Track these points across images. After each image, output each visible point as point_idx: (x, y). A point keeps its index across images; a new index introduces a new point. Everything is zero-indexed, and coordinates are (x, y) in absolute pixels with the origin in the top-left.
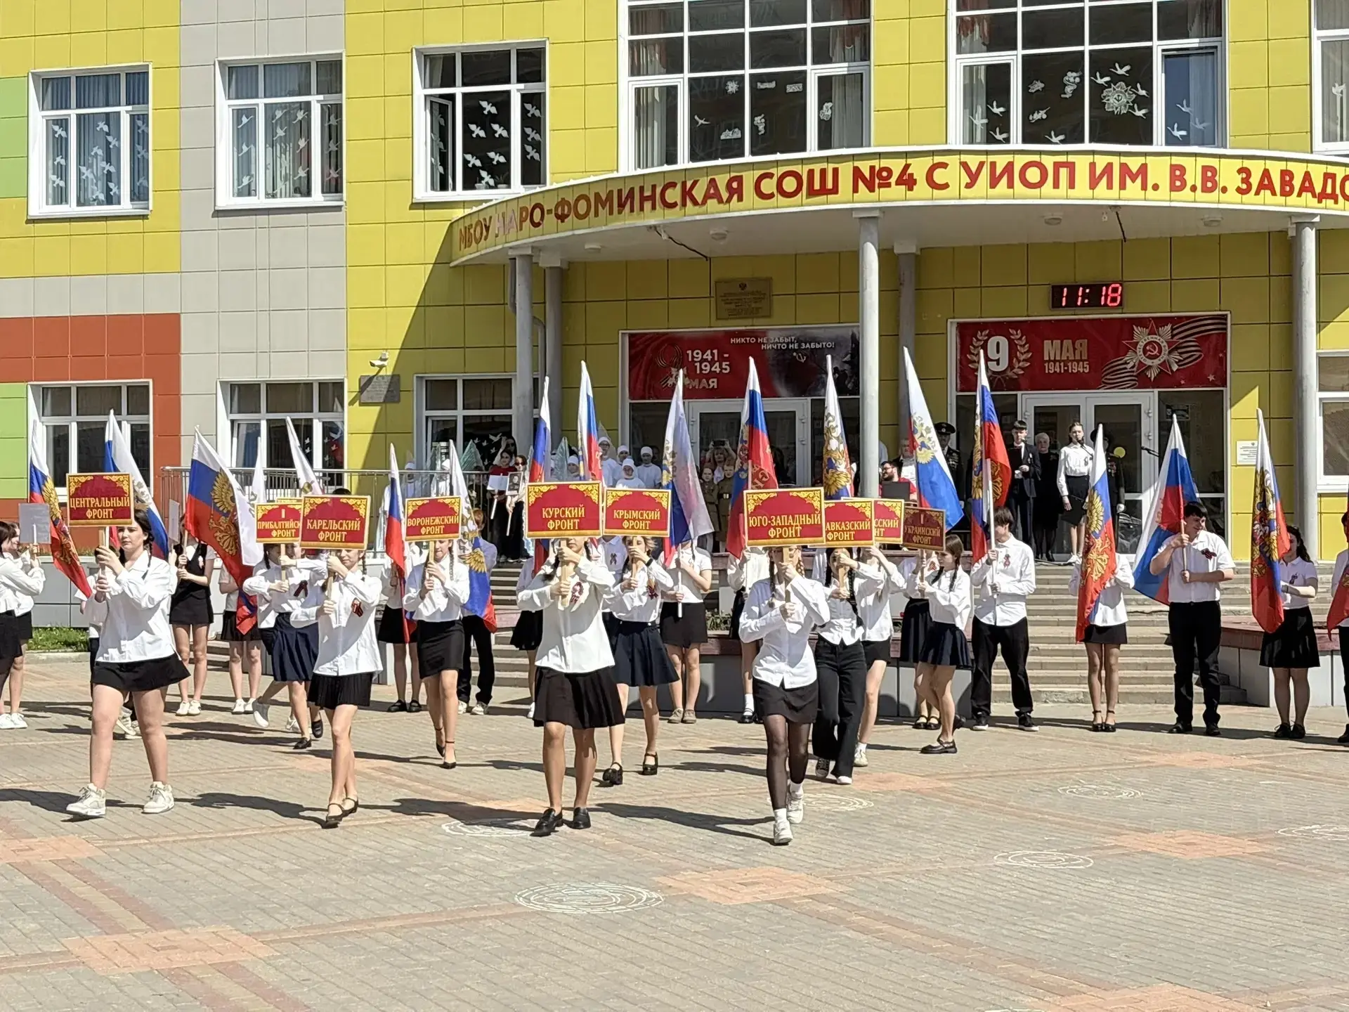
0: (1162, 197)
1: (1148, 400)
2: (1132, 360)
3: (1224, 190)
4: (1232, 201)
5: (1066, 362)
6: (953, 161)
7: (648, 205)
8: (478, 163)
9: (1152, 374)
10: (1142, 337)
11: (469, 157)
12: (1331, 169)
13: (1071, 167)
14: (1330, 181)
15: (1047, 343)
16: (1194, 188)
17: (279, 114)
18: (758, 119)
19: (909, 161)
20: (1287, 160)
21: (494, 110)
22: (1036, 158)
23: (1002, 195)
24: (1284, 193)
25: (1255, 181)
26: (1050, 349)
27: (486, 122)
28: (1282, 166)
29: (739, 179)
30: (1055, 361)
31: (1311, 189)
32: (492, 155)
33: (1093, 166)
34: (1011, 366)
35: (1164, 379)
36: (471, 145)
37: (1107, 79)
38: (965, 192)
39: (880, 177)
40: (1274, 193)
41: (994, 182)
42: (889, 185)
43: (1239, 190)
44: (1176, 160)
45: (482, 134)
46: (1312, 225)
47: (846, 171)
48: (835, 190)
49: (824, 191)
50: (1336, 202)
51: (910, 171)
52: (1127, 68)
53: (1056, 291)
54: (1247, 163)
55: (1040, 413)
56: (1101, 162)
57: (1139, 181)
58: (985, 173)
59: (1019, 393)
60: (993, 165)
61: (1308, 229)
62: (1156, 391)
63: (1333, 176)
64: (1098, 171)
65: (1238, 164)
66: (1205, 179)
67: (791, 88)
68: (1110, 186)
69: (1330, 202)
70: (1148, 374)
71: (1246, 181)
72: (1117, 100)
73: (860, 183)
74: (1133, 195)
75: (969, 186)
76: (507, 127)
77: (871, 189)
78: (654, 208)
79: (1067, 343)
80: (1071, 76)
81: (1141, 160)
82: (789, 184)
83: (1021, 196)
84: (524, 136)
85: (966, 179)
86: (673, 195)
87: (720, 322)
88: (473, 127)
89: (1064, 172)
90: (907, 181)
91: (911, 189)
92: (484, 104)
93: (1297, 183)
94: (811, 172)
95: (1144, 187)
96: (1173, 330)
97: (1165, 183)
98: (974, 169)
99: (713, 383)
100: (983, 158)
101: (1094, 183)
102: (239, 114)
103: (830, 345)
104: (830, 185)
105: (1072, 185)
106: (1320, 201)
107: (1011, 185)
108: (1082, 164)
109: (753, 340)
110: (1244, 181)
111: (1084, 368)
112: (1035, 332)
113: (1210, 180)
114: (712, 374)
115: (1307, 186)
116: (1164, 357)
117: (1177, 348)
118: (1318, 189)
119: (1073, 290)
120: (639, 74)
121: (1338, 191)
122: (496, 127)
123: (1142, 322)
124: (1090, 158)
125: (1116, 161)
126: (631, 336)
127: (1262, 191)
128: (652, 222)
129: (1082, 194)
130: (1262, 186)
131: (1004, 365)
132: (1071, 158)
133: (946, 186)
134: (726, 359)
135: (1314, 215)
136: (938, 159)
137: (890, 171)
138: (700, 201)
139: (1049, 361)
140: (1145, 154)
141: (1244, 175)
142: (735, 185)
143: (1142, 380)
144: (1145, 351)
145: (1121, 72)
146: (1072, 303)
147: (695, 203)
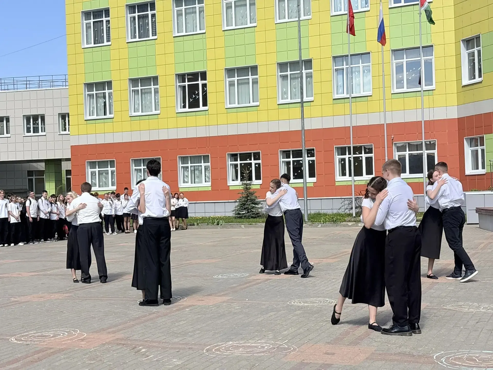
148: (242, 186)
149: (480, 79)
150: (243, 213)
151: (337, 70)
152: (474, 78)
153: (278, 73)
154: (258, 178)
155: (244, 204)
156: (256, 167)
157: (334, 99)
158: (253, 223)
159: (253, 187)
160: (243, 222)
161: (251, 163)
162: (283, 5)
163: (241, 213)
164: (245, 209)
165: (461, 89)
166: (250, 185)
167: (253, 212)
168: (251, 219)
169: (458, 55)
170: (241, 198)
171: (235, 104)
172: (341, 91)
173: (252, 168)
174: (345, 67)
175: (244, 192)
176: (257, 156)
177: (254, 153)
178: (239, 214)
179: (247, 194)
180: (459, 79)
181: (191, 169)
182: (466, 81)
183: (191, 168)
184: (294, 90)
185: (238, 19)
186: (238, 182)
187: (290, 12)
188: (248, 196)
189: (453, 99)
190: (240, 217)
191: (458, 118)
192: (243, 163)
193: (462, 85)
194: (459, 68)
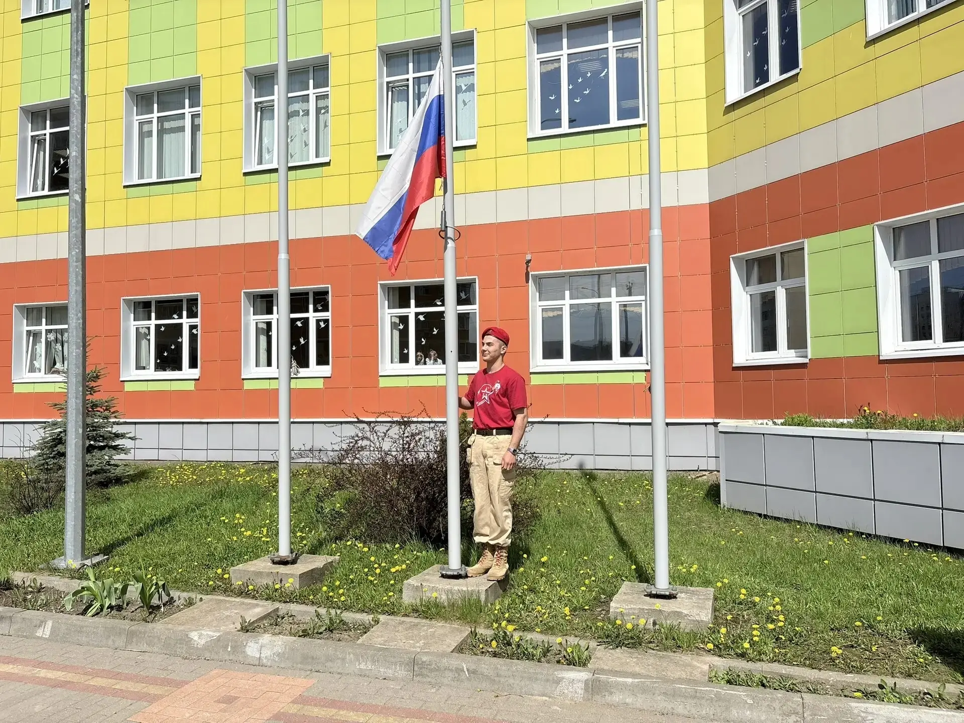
151: (393, 87)
157: (379, 158)
161: (181, 326)
165: (722, 119)
173: (182, 337)
174: (410, 76)
177: (188, 300)
181: (46, 338)
183: (46, 334)
186: (151, 373)
191: (710, 203)
192: (163, 325)
193: (726, 105)
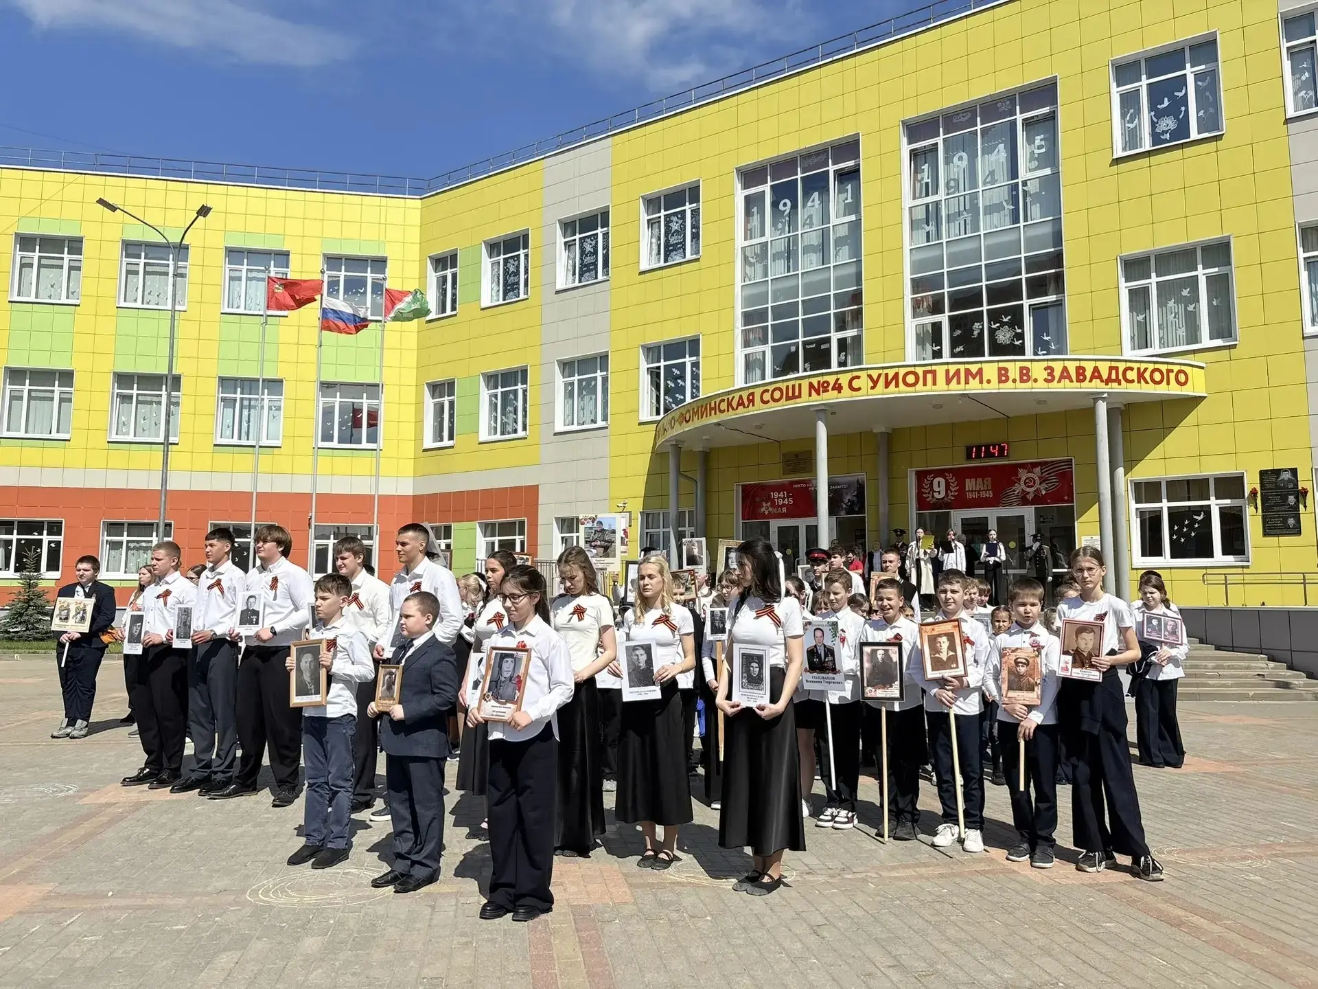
0: (994, 387)
1: (1029, 513)
2: (1019, 488)
3: (1036, 380)
4: (1041, 387)
5: (979, 492)
6: (863, 374)
7: (713, 412)
8: (671, 400)
9: (1030, 497)
10: (1024, 475)
11: (667, 397)
12: (1114, 364)
13: (934, 373)
14: (1114, 372)
15: (967, 481)
16: (1014, 381)
17: (584, 384)
18: (806, 365)
19: (839, 376)
20: (1080, 360)
21: (678, 373)
22: (912, 369)
23: (893, 392)
24: (1078, 381)
25: (1057, 374)
26: (970, 484)
27: (675, 379)
28: (1077, 364)
29: (753, 394)
30: (972, 491)
31: (1100, 377)
32: (677, 395)
33: (947, 371)
34: (947, 495)
35: (1037, 499)
36: (668, 391)
37: (998, 325)
38: (871, 392)
39: (823, 387)
40: (1071, 381)
41: (887, 385)
42: (828, 391)
43: (1046, 380)
44: (1001, 365)
45: (673, 385)
46: (1103, 399)
47: (805, 384)
48: (799, 396)
49: (794, 397)
50: (1120, 384)
51: (839, 382)
52: (1009, 317)
53: (969, 450)
54: (1051, 364)
55: (966, 523)
56: (953, 369)
57: (978, 378)
58: (882, 380)
59: (952, 511)
60: (887, 375)
61: (1100, 402)
62: (1033, 507)
63: (1117, 369)
64: (951, 374)
65: (1045, 364)
66: (1021, 375)
67: (823, 347)
68: (959, 383)
69: (1115, 385)
70: (1028, 496)
71: (1051, 374)
72: (1004, 336)
73: (813, 391)
74: (974, 387)
75: (872, 388)
76: (684, 381)
77: (819, 394)
78: (715, 414)
79: (980, 480)
80: (977, 325)
81: (979, 366)
82: (777, 395)
83: (903, 391)
84: (692, 383)
85: (871, 384)
86: (724, 406)
87: (786, 476)
88: (669, 382)
89: (929, 376)
90: (838, 388)
91: (840, 392)
92: (674, 370)
93: (1088, 374)
94: (787, 387)
95: (981, 382)
96: (1041, 470)
97: (995, 379)
98: (875, 378)
99: (784, 510)
100: (880, 371)
101: (948, 381)
102: (566, 385)
103: (845, 486)
104: (797, 394)
105: (934, 383)
106: (1107, 384)
107: (897, 385)
108: (941, 371)
109: (804, 485)
110: (1049, 374)
111: (990, 495)
112: (961, 475)
113: (1025, 375)
114: (784, 505)
115: (1096, 374)
116: (1037, 486)
117: (1044, 481)
118: (1105, 376)
119: (979, 448)
120: (749, 347)
121: (1121, 377)
122: (679, 381)
123: (1023, 466)
124: (946, 367)
125: (962, 367)
126: (743, 486)
127: (1063, 380)
128: (715, 421)
129: (941, 388)
130: (1062, 377)
131: (943, 495)
132: (934, 368)
133: (859, 389)
134: (791, 497)
135: (1104, 393)
136: (855, 374)
137: (828, 383)
138: (735, 407)
139: (969, 491)
140: (981, 362)
141: (1049, 371)
142: (751, 397)
143: (1024, 501)
144: (1025, 483)
145: (1005, 320)
146: (978, 456)
147: (733, 409)
148: (21, 581)
149: (451, 443)
150: (15, 630)
151: (223, 399)
152: (442, 440)
153: (113, 389)
154: (53, 566)
155: (21, 615)
156: (49, 547)
157: (215, 445)
158: (40, 651)
159: (43, 584)
160: (18, 648)
161: (41, 540)
162: (135, 280)
163: (12, 630)
164: (20, 623)
165: (421, 454)
166: (38, 579)
167: (37, 628)
168: (35, 644)
169: (420, 404)
170: (14, 603)
171: (20, 431)
172: (229, 432)
173: (41, 548)
174: (238, 396)
175: (22, 590)
176: (55, 528)
177: (49, 523)
178: (7, 632)
179: (29, 596)
180: (419, 438)
182: (429, 442)
184: (142, 422)
185: (41, 287)
186: (11, 573)
187: (146, 293)
188: (32, 599)
189: (408, 467)
190: (11, 639)
191: (414, 496)
192: (24, 539)
193: (423, 448)
194: (419, 422)
